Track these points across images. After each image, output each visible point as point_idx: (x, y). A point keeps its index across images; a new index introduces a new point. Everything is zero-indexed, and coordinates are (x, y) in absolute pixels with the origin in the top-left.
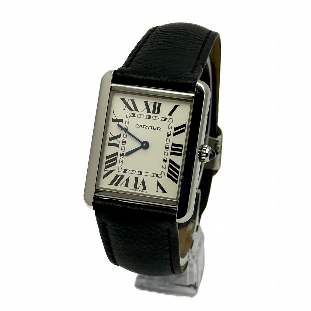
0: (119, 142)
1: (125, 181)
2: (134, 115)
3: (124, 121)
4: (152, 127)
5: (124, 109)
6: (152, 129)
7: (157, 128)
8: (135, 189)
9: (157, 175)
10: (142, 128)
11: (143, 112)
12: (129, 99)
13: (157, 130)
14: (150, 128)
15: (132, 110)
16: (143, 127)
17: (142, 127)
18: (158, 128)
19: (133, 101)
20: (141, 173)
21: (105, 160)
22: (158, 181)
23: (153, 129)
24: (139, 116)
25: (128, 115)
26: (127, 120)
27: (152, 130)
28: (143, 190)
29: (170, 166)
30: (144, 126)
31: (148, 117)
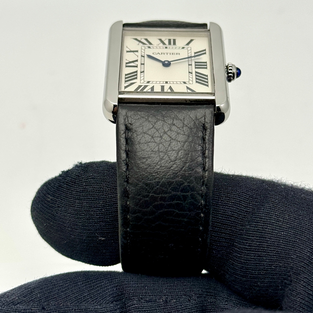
0: (137, 65)
1: (150, 89)
2: (149, 47)
3: (139, 51)
4: (170, 53)
5: (138, 45)
9: (185, 83)
11: (158, 45)
12: (141, 39)
13: (177, 55)
15: (146, 45)
16: (161, 54)
17: (159, 54)
18: (177, 53)
19: (146, 40)
20: (167, 82)
21: (123, 77)
22: (186, 86)
24: (155, 48)
25: (143, 48)
26: (143, 51)
29: (196, 75)
31: (164, 48)
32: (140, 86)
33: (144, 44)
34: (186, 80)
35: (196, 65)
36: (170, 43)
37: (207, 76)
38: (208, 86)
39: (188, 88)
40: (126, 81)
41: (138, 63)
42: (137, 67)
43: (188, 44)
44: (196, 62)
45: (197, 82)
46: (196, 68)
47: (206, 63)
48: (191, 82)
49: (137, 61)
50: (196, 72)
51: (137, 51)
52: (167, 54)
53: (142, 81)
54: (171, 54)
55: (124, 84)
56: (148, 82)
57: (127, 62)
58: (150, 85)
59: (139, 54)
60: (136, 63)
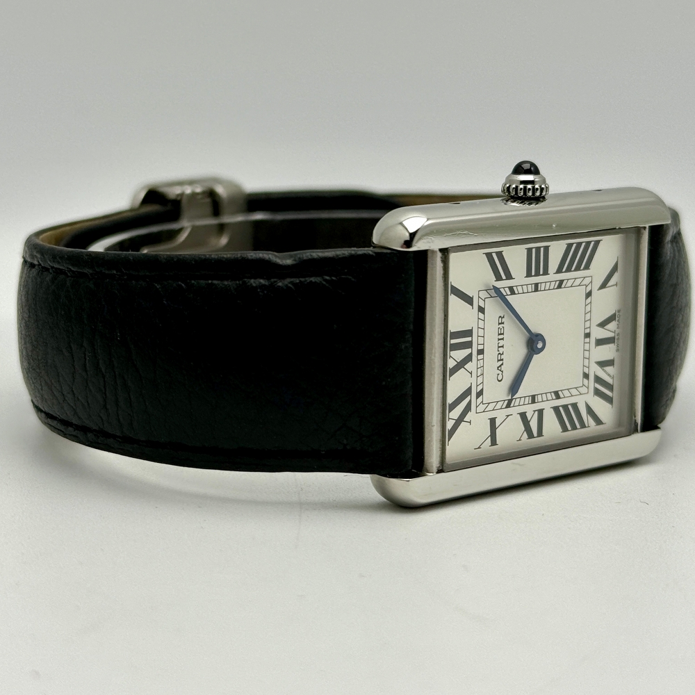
0: (535, 411)
1: (603, 370)
2: (480, 394)
3: (492, 415)
4: (499, 339)
5: (470, 422)
6: (503, 339)
7: (501, 326)
8: (616, 341)
9: (589, 295)
10: (502, 364)
11: (471, 374)
12: (449, 419)
13: (503, 323)
14: (501, 343)
15: (469, 404)
16: (501, 362)
17: (500, 366)
18: (499, 324)
20: (588, 335)
21: (572, 435)
22: (598, 290)
23: (503, 334)
24: (480, 380)
25: (481, 408)
26: (491, 407)
27: (505, 336)
28: (617, 319)
29: (569, 270)
30: (498, 361)
31: (480, 357)
32: (597, 392)
33: (468, 409)
34: (582, 291)
35: (537, 274)
36: (469, 345)
37: (570, 246)
38: (597, 243)
39: (603, 286)
40: (583, 426)
41: (530, 410)
42: (541, 412)
43: (468, 300)
44: (529, 275)
45: (587, 267)
46: (546, 273)
47: (529, 250)
48: (587, 281)
49: (523, 416)
50: (559, 271)
51: (493, 421)
52: (502, 347)
53: (584, 390)
54: (501, 337)
55: (592, 428)
56: (586, 376)
57: (525, 436)
58: (595, 370)
59: (500, 416)
60: (529, 415)
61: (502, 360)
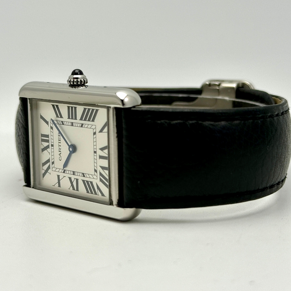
32: (101, 180)
33: (49, 168)
35: (72, 118)
36: (47, 141)
37: (85, 109)
38: (97, 110)
39: (101, 131)
40: (96, 194)
41: (73, 177)
42: (77, 180)
43: (47, 122)
44: (69, 118)
45: (93, 121)
46: (76, 119)
47: (68, 107)
48: (93, 127)
49: (70, 178)
50: (81, 119)
51: (58, 176)
52: (60, 146)
53: (95, 177)
54: (60, 141)
55: (99, 196)
56: (96, 171)
57: (71, 188)
58: (99, 169)
59: (62, 175)
60: (73, 180)
61: (61, 152)
